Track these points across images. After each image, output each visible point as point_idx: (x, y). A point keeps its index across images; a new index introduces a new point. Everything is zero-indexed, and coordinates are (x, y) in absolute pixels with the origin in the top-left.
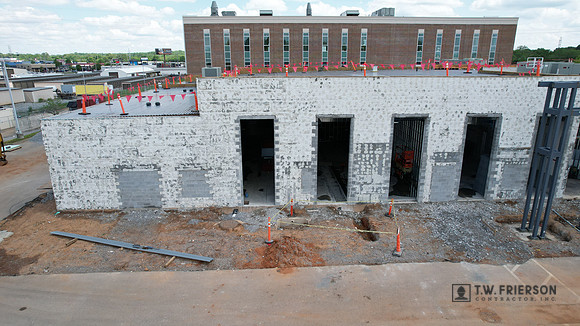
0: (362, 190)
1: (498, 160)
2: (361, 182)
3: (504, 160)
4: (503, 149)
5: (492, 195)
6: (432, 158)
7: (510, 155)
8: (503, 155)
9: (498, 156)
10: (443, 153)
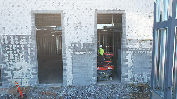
0: (13, 75)
1: (127, 49)
2: (12, 68)
3: (132, 50)
4: (130, 40)
5: (126, 79)
6: (70, 48)
7: (137, 45)
8: (131, 45)
9: (127, 46)
10: (80, 43)
